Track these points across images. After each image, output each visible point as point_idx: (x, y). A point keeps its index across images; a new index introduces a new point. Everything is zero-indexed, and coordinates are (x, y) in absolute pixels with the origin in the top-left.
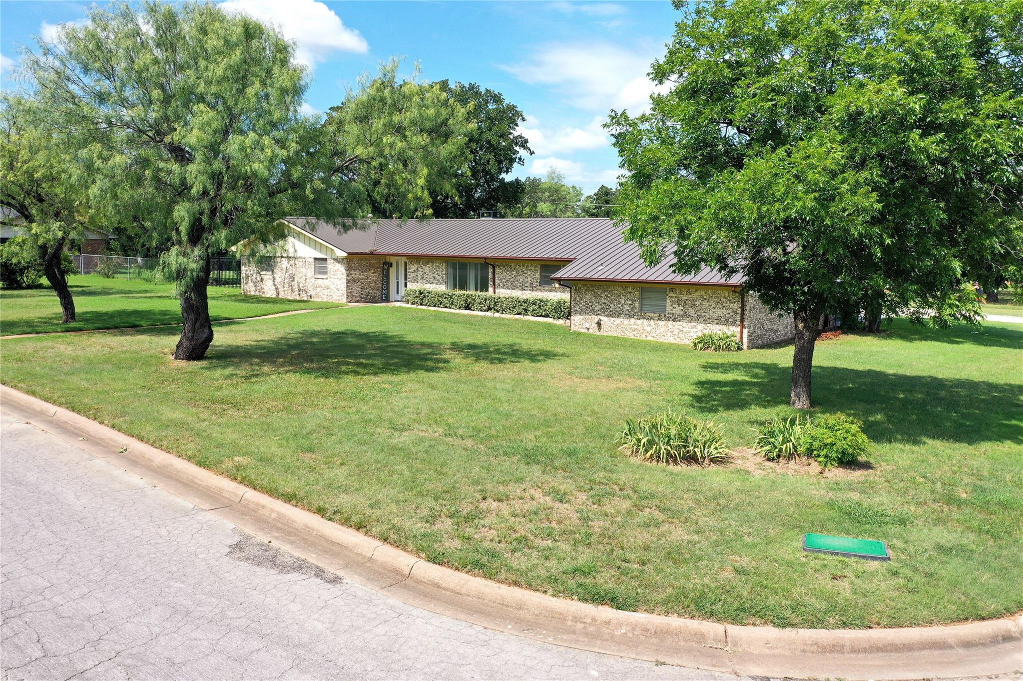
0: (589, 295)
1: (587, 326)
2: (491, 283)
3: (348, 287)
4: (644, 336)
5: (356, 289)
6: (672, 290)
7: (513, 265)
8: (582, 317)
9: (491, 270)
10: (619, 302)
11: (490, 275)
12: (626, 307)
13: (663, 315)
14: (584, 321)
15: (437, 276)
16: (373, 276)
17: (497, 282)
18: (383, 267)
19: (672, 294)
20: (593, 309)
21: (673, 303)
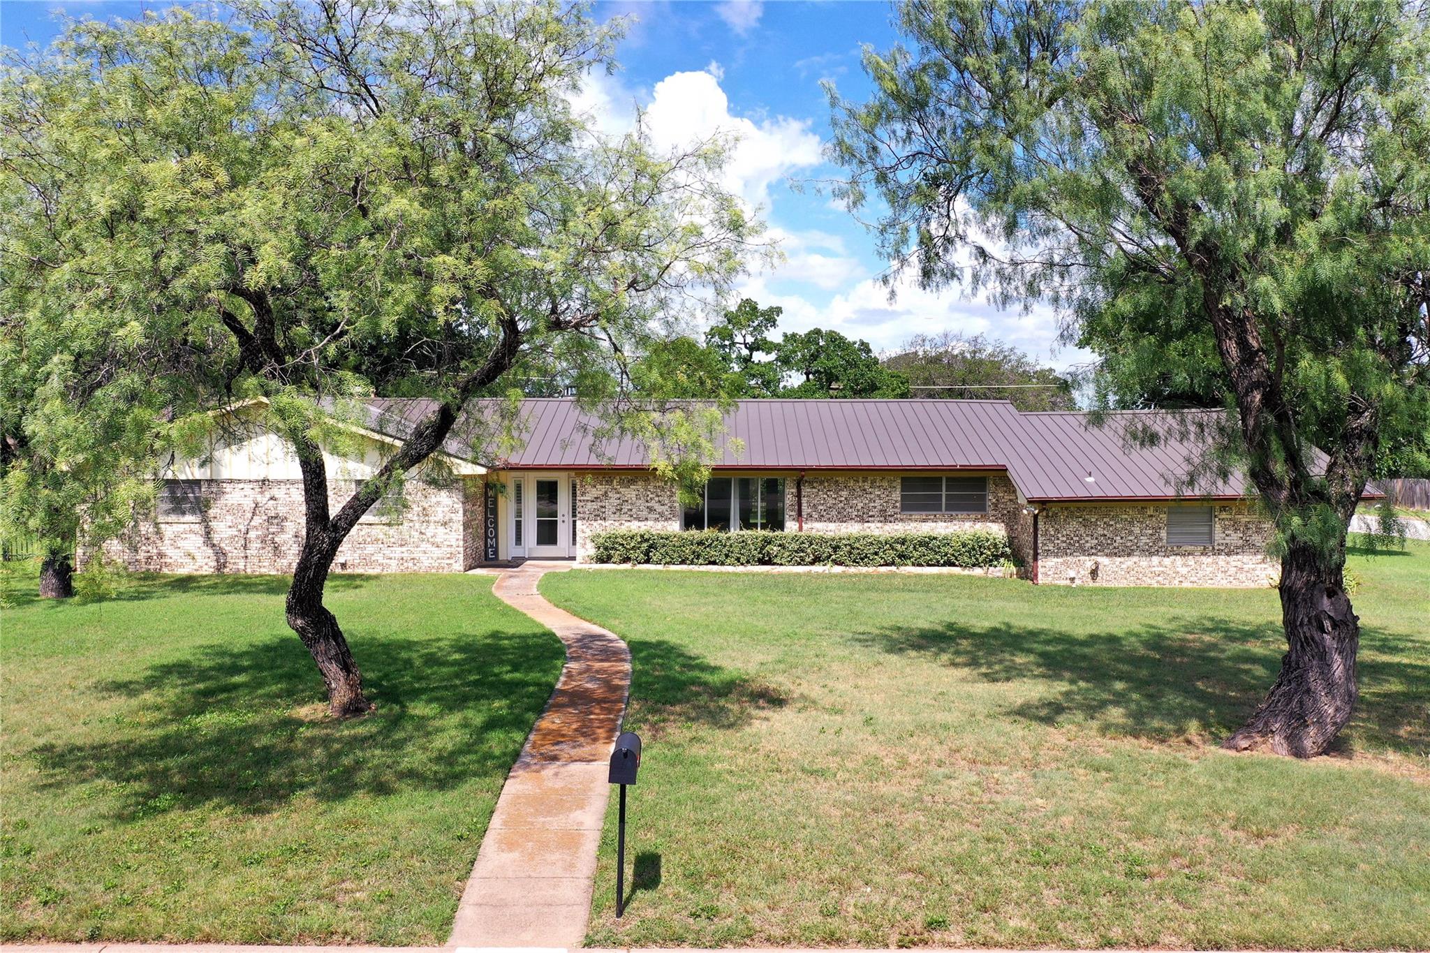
0: (1074, 524)
1: (1072, 574)
2: (789, 514)
3: (464, 538)
4: (1176, 582)
5: (469, 543)
6: (1223, 509)
7: (840, 479)
8: (1060, 560)
9: (791, 490)
10: (1131, 533)
11: (789, 499)
12: (1144, 540)
13: (1209, 547)
14: (1063, 568)
15: (656, 506)
16: (479, 513)
18: (487, 493)
19: (1224, 515)
20: (1080, 546)
21: (1225, 528)
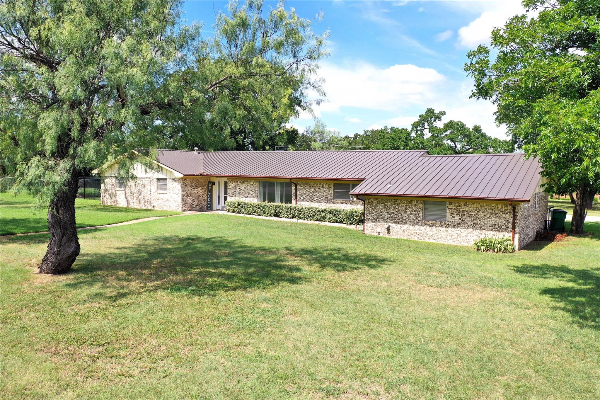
0: (380, 207)
1: (379, 230)
2: (293, 197)
3: (183, 200)
4: (427, 239)
5: (189, 201)
6: (451, 203)
7: (311, 183)
8: (374, 223)
9: (294, 187)
10: (405, 212)
11: (293, 191)
12: (412, 216)
13: (444, 223)
14: (375, 227)
15: (251, 192)
16: (201, 192)
17: (299, 196)
18: (208, 185)
19: (451, 207)
20: (383, 218)
21: (452, 213)
